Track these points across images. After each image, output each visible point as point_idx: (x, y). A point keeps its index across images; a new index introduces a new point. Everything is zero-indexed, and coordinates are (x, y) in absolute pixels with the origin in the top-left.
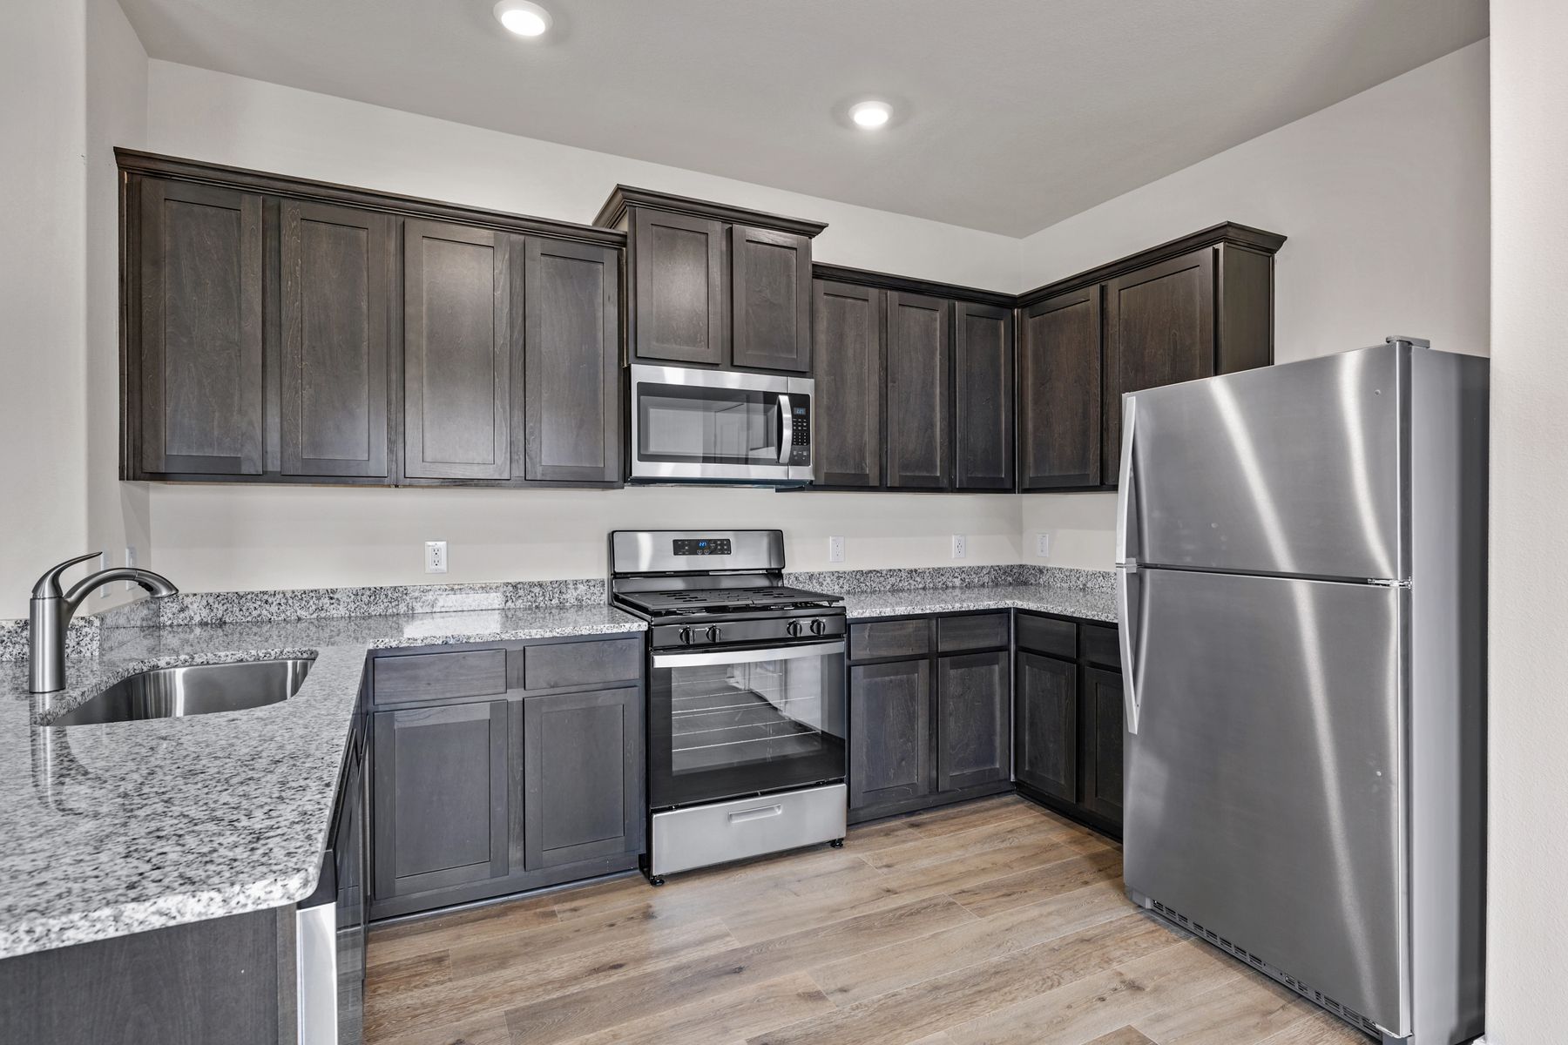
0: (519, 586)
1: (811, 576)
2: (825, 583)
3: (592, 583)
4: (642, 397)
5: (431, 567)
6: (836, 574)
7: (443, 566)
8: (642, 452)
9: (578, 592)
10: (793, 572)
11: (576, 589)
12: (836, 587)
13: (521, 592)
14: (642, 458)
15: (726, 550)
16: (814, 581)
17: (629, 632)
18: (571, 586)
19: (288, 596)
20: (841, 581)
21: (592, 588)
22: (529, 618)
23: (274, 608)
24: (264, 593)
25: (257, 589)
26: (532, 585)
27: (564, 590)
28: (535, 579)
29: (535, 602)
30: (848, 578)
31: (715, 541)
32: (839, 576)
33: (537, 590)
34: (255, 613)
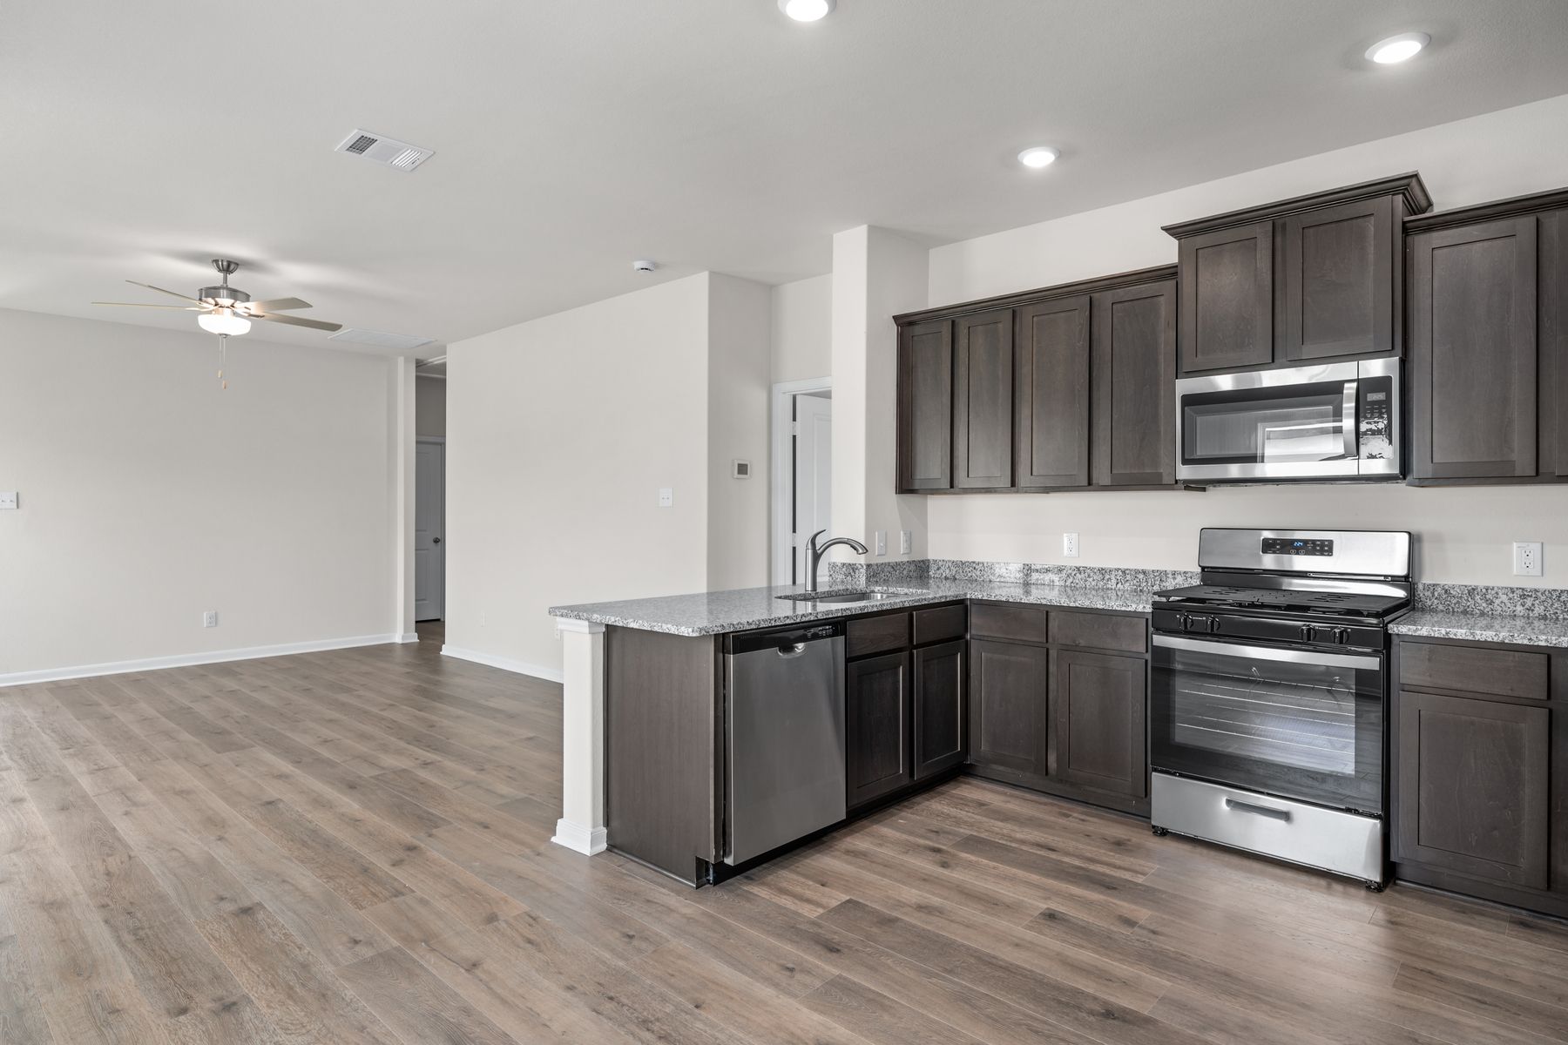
0: (1127, 572)
1: (1472, 591)
2: (1497, 602)
3: (1189, 575)
4: (1186, 408)
5: (1066, 552)
6: (1520, 592)
7: (1074, 552)
8: (1186, 457)
9: (1176, 581)
10: (1442, 582)
11: (1174, 578)
12: (1519, 608)
13: (1128, 577)
14: (1185, 462)
15: (1327, 551)
16: (1478, 597)
17: (1134, 612)
18: (1170, 576)
19: (985, 565)
20: (1529, 602)
21: (1189, 579)
22: (1135, 599)
23: (978, 573)
24: (974, 562)
25: (970, 560)
26: (1137, 572)
27: (1164, 579)
28: (1140, 567)
29: (1140, 586)
30: (1543, 598)
31: (1314, 542)
32: (1524, 594)
33: (1141, 576)
34: (969, 575)
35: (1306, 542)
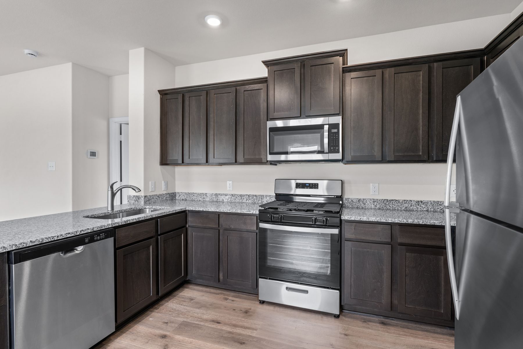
0: (250, 196)
1: (359, 200)
2: (367, 204)
3: (271, 197)
4: (271, 133)
5: (228, 188)
6: (373, 200)
7: (231, 189)
8: (271, 152)
9: (267, 199)
10: (351, 197)
11: (266, 198)
12: (373, 206)
13: (250, 198)
14: (270, 154)
15: (316, 187)
16: (361, 202)
17: (252, 214)
18: (265, 197)
19: (198, 194)
20: (375, 203)
21: (271, 198)
22: (253, 206)
23: (195, 197)
24: (193, 193)
25: (192, 192)
26: (253, 196)
27: (263, 198)
28: (254, 194)
29: (254, 201)
30: (379, 202)
31: (312, 184)
32: (374, 201)
33: (255, 197)
34: (192, 198)
35: (309, 184)
